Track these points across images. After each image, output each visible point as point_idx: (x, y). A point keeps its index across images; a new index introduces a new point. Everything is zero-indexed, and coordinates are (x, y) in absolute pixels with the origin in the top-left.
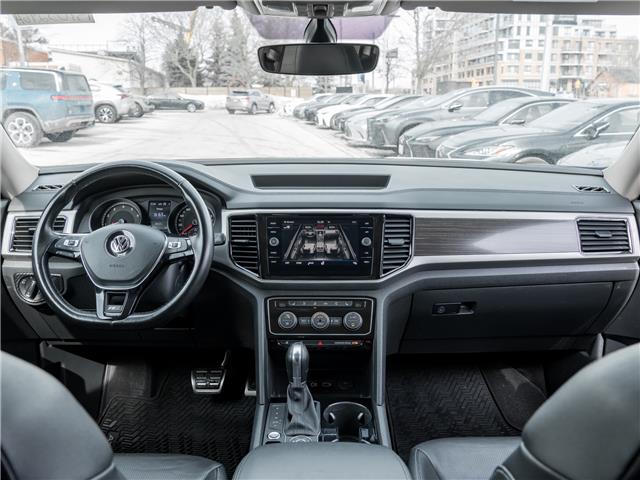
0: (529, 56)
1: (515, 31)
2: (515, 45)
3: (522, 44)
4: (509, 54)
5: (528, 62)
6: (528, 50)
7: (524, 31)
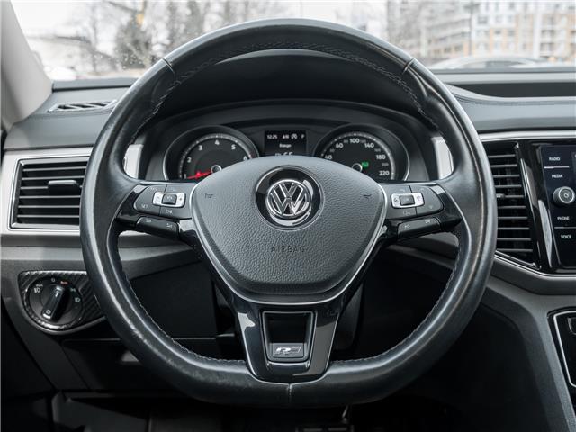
0: (498, 32)
1: (483, 7)
2: (483, 21)
3: (492, 22)
4: (478, 31)
5: (497, 38)
6: (498, 26)
7: (492, 7)
